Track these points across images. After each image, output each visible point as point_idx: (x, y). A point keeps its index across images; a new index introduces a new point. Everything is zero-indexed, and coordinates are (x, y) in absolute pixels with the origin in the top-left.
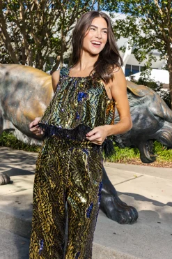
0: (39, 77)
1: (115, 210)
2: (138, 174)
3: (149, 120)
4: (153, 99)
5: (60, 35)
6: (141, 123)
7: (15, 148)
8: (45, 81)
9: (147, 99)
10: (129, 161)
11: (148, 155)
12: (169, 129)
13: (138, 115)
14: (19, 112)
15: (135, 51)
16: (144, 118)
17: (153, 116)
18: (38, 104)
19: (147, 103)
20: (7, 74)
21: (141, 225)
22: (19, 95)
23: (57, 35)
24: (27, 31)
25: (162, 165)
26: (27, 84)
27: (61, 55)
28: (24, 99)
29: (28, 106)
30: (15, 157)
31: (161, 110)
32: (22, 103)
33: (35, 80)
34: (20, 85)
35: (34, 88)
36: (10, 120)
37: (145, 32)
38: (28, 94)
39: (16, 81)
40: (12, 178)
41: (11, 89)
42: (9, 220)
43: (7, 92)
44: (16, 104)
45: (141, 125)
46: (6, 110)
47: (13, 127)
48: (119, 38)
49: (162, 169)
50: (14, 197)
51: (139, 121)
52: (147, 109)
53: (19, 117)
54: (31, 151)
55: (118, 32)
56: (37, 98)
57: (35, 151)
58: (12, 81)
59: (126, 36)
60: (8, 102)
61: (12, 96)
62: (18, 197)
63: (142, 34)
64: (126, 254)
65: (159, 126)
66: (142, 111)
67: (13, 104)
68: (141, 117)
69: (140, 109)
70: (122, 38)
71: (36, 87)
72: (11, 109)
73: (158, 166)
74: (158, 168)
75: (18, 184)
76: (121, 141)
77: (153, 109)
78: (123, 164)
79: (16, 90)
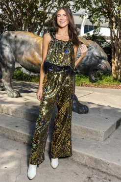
0: (33, 38)
1: (76, 107)
2: (91, 92)
3: (94, 59)
4: (96, 48)
5: (42, 9)
6: (89, 61)
7: (19, 80)
8: (37, 40)
9: (92, 48)
10: (86, 85)
11: (93, 78)
12: (104, 64)
13: (88, 57)
14: (23, 58)
15: (90, 17)
16: (91, 58)
17: (96, 57)
18: (34, 53)
19: (92, 50)
20: (16, 37)
21: (90, 114)
22: (23, 48)
23: (41, 9)
24: (22, 8)
25: (106, 87)
26: (27, 42)
27: (44, 22)
28: (26, 51)
29: (28, 54)
30: (20, 84)
31: (100, 54)
32: (25, 53)
33: (31, 40)
34: (23, 43)
35: (31, 44)
36: (18, 62)
37: (95, 4)
38: (28, 48)
39: (21, 40)
40: (21, 94)
41: (18, 45)
42: (23, 114)
43: (16, 47)
44: (22, 53)
45: (89, 62)
46: (16, 57)
47: (20, 66)
48: (79, 9)
49: (106, 89)
50: (23, 103)
51: (88, 60)
52: (93, 53)
53: (24, 61)
54: (28, 81)
55: (79, 5)
56: (33, 49)
57: (31, 81)
58: (18, 41)
59: (84, 7)
60: (17, 52)
61: (19, 49)
62: (25, 103)
63: (94, 6)
64: (82, 126)
65: (99, 62)
66: (90, 54)
67: (20, 54)
68: (89, 58)
69: (89, 53)
70: (81, 9)
71: (32, 44)
72: (19, 56)
73: (103, 87)
74: (104, 89)
75: (25, 97)
76: (79, 71)
77: (96, 53)
78: (83, 87)
79: (21, 46)
